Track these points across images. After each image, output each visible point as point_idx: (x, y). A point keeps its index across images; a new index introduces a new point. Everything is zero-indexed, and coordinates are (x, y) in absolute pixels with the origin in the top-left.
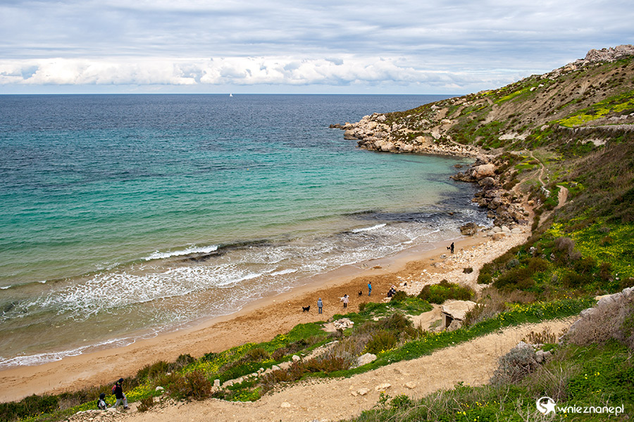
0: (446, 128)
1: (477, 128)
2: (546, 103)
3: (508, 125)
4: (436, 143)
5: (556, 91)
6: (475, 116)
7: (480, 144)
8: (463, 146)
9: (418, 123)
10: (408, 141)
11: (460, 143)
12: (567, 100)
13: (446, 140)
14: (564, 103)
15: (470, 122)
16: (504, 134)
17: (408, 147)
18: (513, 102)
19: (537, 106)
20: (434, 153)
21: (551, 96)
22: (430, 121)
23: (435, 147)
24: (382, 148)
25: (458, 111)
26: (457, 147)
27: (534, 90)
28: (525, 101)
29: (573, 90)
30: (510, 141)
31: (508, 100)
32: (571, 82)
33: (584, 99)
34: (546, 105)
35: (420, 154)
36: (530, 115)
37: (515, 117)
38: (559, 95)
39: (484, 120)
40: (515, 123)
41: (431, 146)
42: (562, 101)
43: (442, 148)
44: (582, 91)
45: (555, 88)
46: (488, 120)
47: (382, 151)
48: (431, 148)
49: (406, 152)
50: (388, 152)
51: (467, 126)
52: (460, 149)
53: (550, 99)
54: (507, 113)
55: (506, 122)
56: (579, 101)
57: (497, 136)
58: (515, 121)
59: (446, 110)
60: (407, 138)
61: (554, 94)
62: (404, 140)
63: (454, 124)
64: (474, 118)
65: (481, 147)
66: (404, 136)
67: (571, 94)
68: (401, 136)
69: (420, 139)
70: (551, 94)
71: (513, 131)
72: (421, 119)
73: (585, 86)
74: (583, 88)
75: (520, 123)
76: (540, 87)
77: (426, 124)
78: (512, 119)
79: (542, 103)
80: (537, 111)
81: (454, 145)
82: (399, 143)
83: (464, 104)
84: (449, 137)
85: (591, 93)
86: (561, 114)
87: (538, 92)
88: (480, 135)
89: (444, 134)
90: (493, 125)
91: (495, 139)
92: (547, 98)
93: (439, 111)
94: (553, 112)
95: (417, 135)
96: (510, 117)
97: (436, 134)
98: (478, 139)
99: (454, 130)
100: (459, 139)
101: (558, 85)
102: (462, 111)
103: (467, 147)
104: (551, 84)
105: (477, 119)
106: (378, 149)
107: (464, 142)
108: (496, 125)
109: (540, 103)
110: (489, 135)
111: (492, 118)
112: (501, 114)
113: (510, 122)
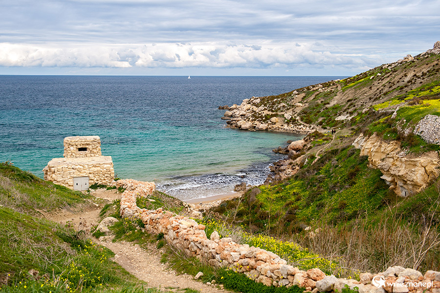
0: (298, 110)
1: (322, 111)
2: (378, 89)
3: (345, 108)
4: (287, 122)
5: (388, 79)
6: (323, 100)
7: (321, 124)
8: (307, 125)
9: (277, 106)
10: (264, 121)
11: (306, 122)
12: (394, 87)
13: (295, 120)
14: (391, 89)
15: (318, 105)
16: (340, 115)
17: (263, 126)
18: (354, 88)
19: (372, 92)
20: (283, 131)
21: (384, 83)
22: (288, 104)
23: (286, 127)
24: (242, 127)
25: (313, 95)
26: (302, 126)
27: (373, 78)
28: (364, 88)
29: (400, 79)
30: (343, 121)
31: (351, 87)
32: (402, 72)
33: (406, 86)
34: (378, 91)
35: (272, 132)
36: (363, 100)
37: (352, 101)
38: (390, 83)
39: (328, 104)
40: (350, 107)
41: (282, 125)
42: (390, 88)
43: (291, 127)
44: (407, 79)
45: (388, 77)
46: (332, 104)
47: (242, 129)
48: (282, 127)
49: (261, 130)
50: (246, 130)
51: (314, 109)
52: (304, 128)
53: (382, 86)
54: (347, 98)
55: (344, 106)
56: (402, 88)
57: (335, 117)
58: (352, 104)
59: (303, 95)
60: (264, 119)
61: (386, 81)
62: (261, 120)
63: (305, 107)
64: (322, 102)
65: (321, 126)
66: (262, 117)
67: (398, 82)
68: (259, 117)
69: (274, 119)
70: (384, 82)
71: (347, 113)
72: (280, 103)
73: (410, 75)
74: (408, 77)
75: (354, 106)
76: (378, 76)
77: (284, 106)
78: (349, 103)
79: (376, 89)
80: (369, 97)
81: (300, 125)
82: (256, 122)
83: (320, 89)
84: (298, 118)
85: (413, 81)
86: (385, 99)
87: (375, 80)
88: (323, 117)
89: (296, 115)
90: (335, 108)
91: (333, 120)
92: (380, 86)
93: (297, 96)
94: (380, 97)
95: (272, 116)
96: (349, 101)
97: (288, 115)
98: (320, 120)
99: (304, 112)
100: (307, 119)
101: (391, 74)
102: (316, 96)
103: (311, 126)
104: (386, 73)
105: (324, 103)
106: (240, 128)
107: (309, 122)
108: (336, 108)
109: (374, 89)
110: (329, 116)
111: (335, 102)
112: (343, 99)
113: (348, 105)
